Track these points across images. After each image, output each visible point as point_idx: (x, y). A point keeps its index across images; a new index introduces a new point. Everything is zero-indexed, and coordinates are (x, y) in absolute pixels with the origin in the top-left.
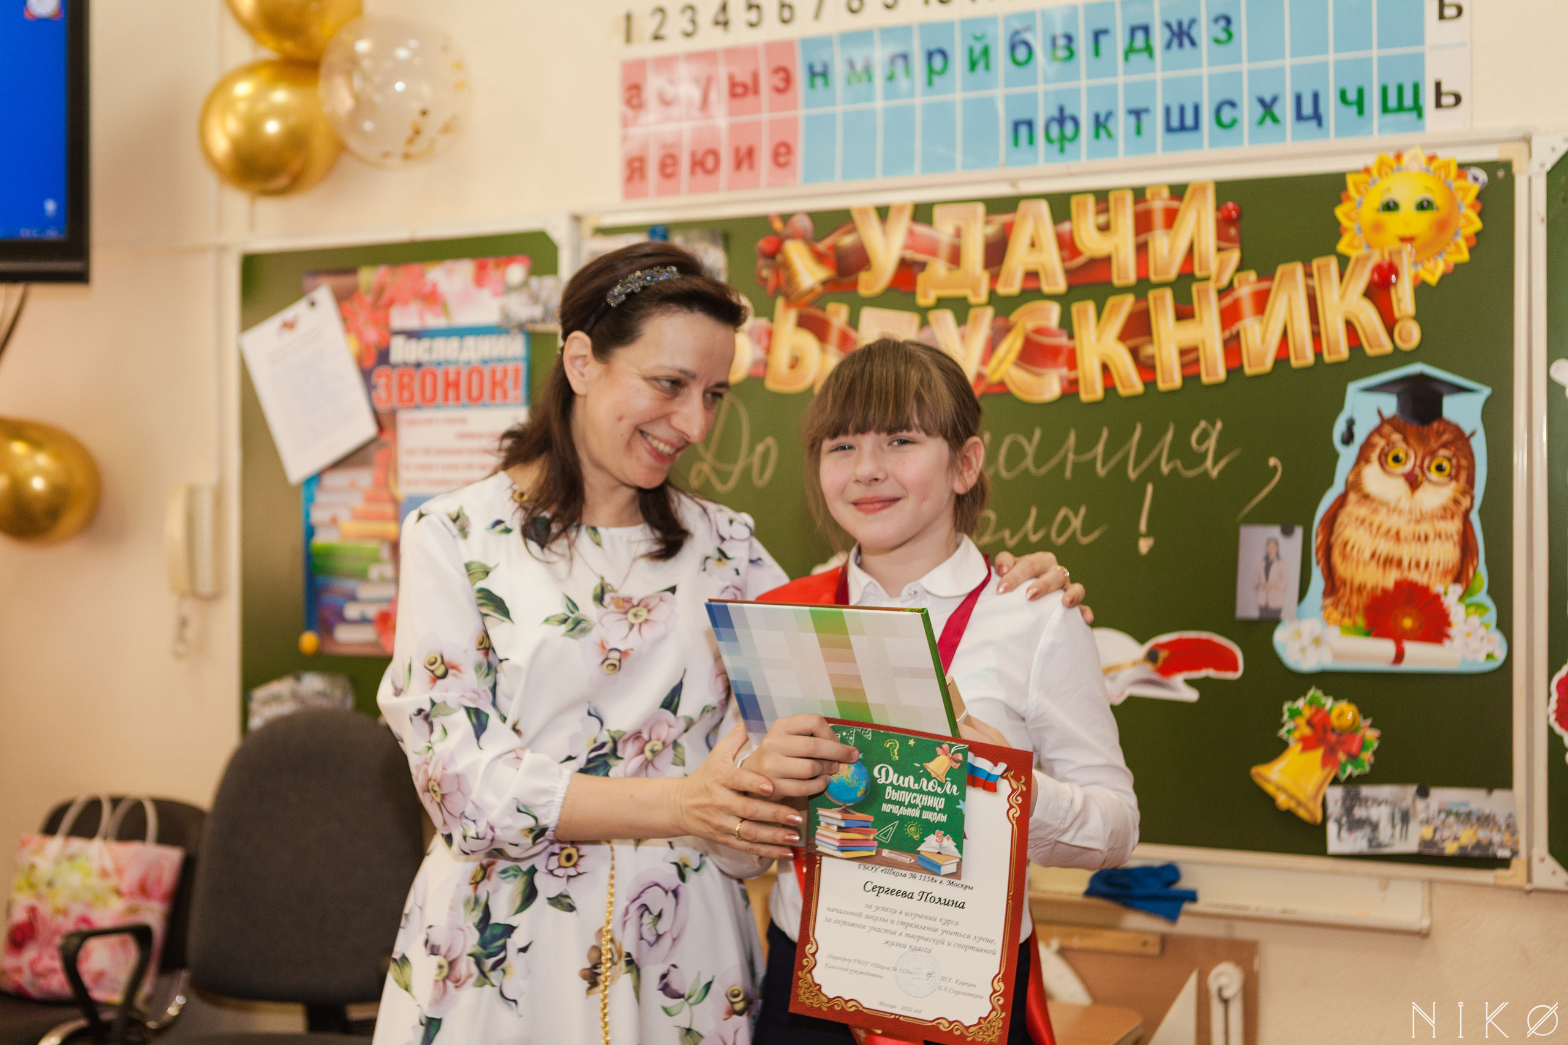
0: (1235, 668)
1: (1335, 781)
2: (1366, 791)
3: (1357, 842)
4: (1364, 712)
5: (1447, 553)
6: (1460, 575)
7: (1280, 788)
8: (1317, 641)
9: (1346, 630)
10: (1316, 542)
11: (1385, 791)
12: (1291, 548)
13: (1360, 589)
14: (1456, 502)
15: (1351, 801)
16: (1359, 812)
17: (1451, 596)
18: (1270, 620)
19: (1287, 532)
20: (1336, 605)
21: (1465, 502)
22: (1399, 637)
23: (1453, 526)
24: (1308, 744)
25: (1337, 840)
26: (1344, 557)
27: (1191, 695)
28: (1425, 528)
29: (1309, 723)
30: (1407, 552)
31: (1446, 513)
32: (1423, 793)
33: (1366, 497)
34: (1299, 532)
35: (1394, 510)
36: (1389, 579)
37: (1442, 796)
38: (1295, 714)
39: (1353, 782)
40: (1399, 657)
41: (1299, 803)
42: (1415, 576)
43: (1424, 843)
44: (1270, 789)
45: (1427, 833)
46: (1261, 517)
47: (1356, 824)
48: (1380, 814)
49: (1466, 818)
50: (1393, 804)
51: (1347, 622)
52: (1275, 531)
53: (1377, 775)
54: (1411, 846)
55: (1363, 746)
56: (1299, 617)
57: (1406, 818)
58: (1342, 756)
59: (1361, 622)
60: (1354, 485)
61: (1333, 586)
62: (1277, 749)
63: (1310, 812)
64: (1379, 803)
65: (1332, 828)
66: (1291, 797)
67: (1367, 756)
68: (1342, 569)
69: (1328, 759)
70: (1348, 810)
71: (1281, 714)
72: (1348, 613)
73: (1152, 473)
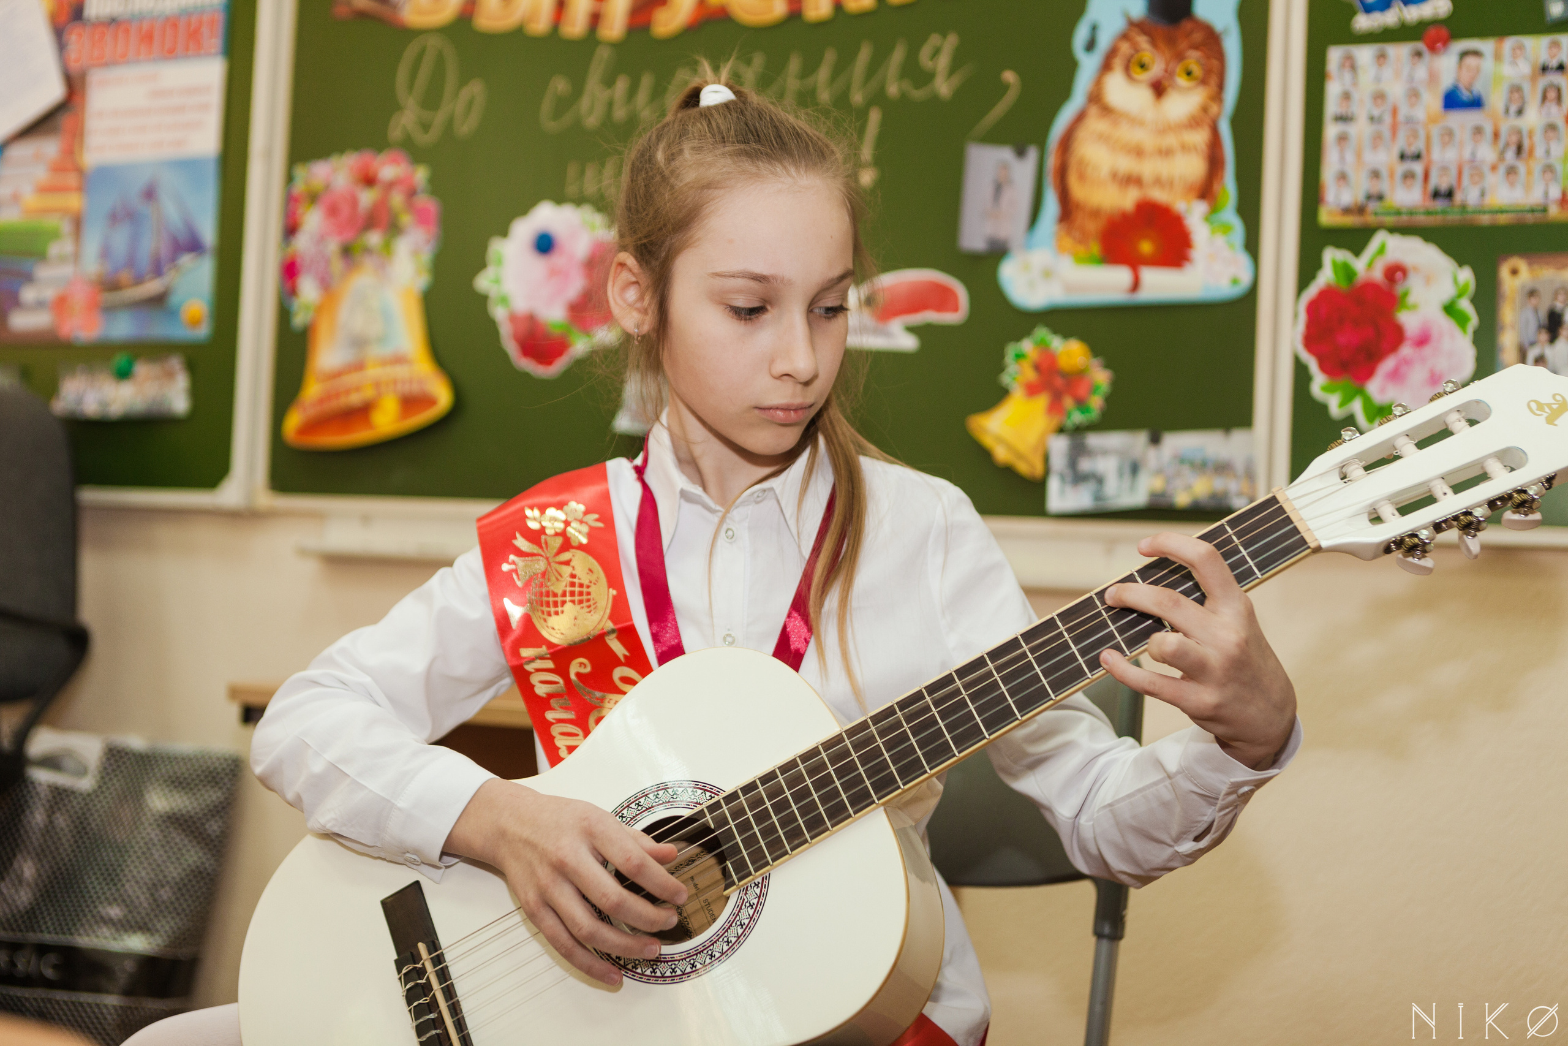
0: (956, 309)
1: (1061, 430)
2: (1094, 440)
3: (1081, 499)
4: (1096, 350)
5: (1193, 167)
6: (1206, 191)
7: (1000, 440)
8: (1048, 274)
9: (1081, 260)
10: (1051, 161)
11: (1114, 440)
12: (1023, 171)
13: (1096, 213)
14: (1205, 109)
15: (1078, 451)
16: (1085, 465)
17: (1194, 215)
18: (998, 252)
19: (1021, 153)
20: (1069, 232)
21: (1214, 109)
22: (1134, 262)
23: (1200, 138)
24: (1032, 390)
25: (1059, 496)
26: (1082, 177)
27: (908, 343)
28: (1171, 140)
29: (1037, 367)
30: (1148, 169)
31: (1193, 123)
32: (1155, 440)
33: (1107, 110)
34: (1032, 154)
35: (1135, 121)
36: (1127, 200)
37: (1178, 442)
38: (1019, 356)
39: (1077, 432)
40: (1136, 286)
41: (1020, 456)
42: (1159, 196)
43: (1154, 495)
44: (988, 441)
45: (1158, 484)
46: (994, 138)
47: (1078, 478)
48: (1107, 466)
49: (1201, 466)
50: (1121, 453)
51: (1081, 249)
52: (1006, 154)
53: (1108, 422)
54: (1138, 498)
55: (1092, 389)
56: (1028, 246)
57: (1135, 469)
58: (1068, 402)
59: (1095, 248)
60: (1096, 97)
61: (1068, 210)
62: (997, 396)
63: (1028, 467)
64: (1105, 452)
65: (1054, 486)
66: (1010, 447)
67: (1096, 403)
68: (1079, 191)
69: (1055, 406)
70: (1073, 463)
71: (1002, 356)
72: (1083, 240)
73: (878, 98)
